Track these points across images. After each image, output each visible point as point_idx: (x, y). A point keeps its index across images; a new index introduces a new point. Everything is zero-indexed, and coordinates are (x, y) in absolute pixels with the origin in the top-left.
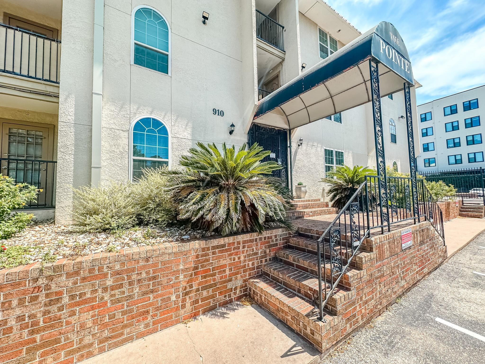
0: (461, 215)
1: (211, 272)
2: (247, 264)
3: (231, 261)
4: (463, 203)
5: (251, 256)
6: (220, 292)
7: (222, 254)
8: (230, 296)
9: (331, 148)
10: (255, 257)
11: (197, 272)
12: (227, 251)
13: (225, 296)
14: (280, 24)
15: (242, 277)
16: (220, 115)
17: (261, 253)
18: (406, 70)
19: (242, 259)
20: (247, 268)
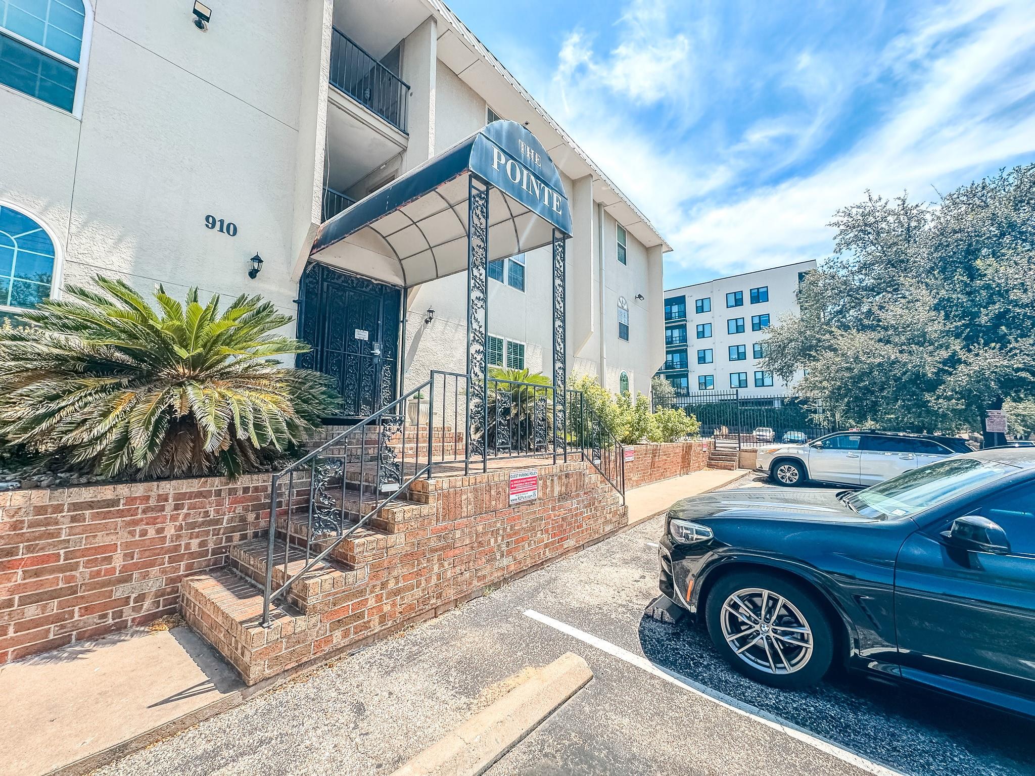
0: (710, 466)
1: (62, 562)
2: (183, 543)
3: (134, 536)
4: (715, 447)
5: (199, 527)
6: (86, 607)
7: (104, 521)
8: (120, 614)
9: (500, 335)
10: (211, 528)
11: (9, 561)
12: (121, 514)
13: (104, 616)
14: (404, 80)
15: (164, 572)
16: (225, 230)
17: (231, 520)
18: (555, 209)
19: (170, 531)
20: (182, 552)
